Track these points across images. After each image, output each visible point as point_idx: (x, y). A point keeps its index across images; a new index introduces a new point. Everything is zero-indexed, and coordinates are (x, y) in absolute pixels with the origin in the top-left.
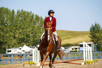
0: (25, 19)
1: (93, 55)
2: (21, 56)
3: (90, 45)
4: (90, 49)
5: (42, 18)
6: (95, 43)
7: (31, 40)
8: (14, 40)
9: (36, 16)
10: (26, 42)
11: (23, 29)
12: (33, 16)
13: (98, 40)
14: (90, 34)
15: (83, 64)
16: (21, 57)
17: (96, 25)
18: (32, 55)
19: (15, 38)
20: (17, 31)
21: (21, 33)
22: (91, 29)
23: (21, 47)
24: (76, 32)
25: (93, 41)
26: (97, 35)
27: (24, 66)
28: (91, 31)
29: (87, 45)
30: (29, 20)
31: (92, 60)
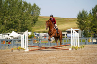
0: (13, 6)
1: (80, 41)
2: (9, 41)
3: (77, 31)
4: (77, 35)
5: (30, 4)
6: (82, 30)
7: (20, 26)
8: (2, 26)
9: (25, 2)
10: (14, 28)
11: (12, 15)
12: (21, 3)
13: (85, 27)
14: (78, 21)
15: (70, 49)
16: (9, 43)
17: (83, 12)
18: (20, 41)
19: (3, 23)
20: (5, 17)
21: (9, 19)
22: (78, 16)
23: (9, 33)
24: (64, 19)
25: (80, 28)
26: (85, 22)
27: (12, 51)
28: (78, 18)
29: (74, 31)
30: (17, 6)
31: (79, 46)
